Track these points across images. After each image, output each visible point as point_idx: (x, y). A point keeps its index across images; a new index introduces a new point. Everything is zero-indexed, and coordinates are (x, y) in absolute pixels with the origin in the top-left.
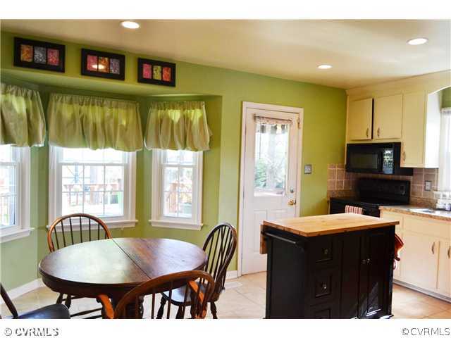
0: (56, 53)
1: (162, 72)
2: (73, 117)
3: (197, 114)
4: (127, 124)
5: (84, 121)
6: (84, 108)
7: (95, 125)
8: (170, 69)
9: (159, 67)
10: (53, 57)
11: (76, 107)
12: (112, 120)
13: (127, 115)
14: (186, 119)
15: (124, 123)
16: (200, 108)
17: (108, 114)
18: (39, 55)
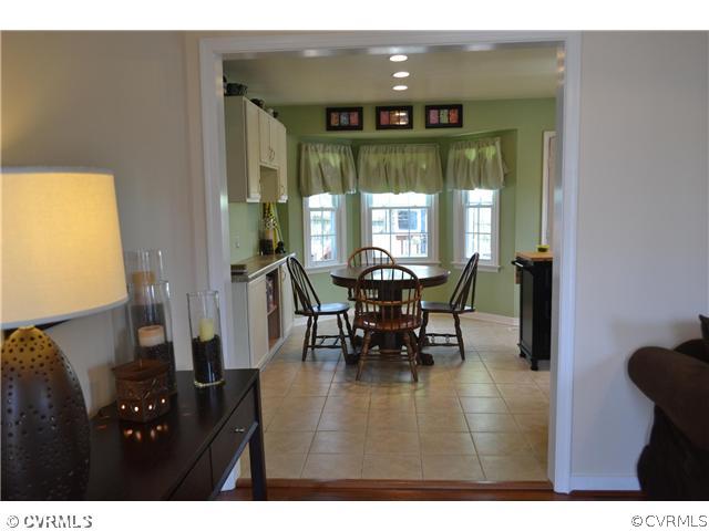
0: (356, 114)
1: (449, 116)
2: (378, 164)
3: (491, 152)
4: (427, 166)
5: (387, 168)
6: (387, 156)
7: (397, 171)
8: (456, 111)
9: (446, 111)
10: (354, 119)
11: (381, 155)
12: (412, 166)
13: (428, 158)
14: (480, 157)
15: (424, 166)
16: (494, 144)
17: (408, 159)
18: (344, 120)
